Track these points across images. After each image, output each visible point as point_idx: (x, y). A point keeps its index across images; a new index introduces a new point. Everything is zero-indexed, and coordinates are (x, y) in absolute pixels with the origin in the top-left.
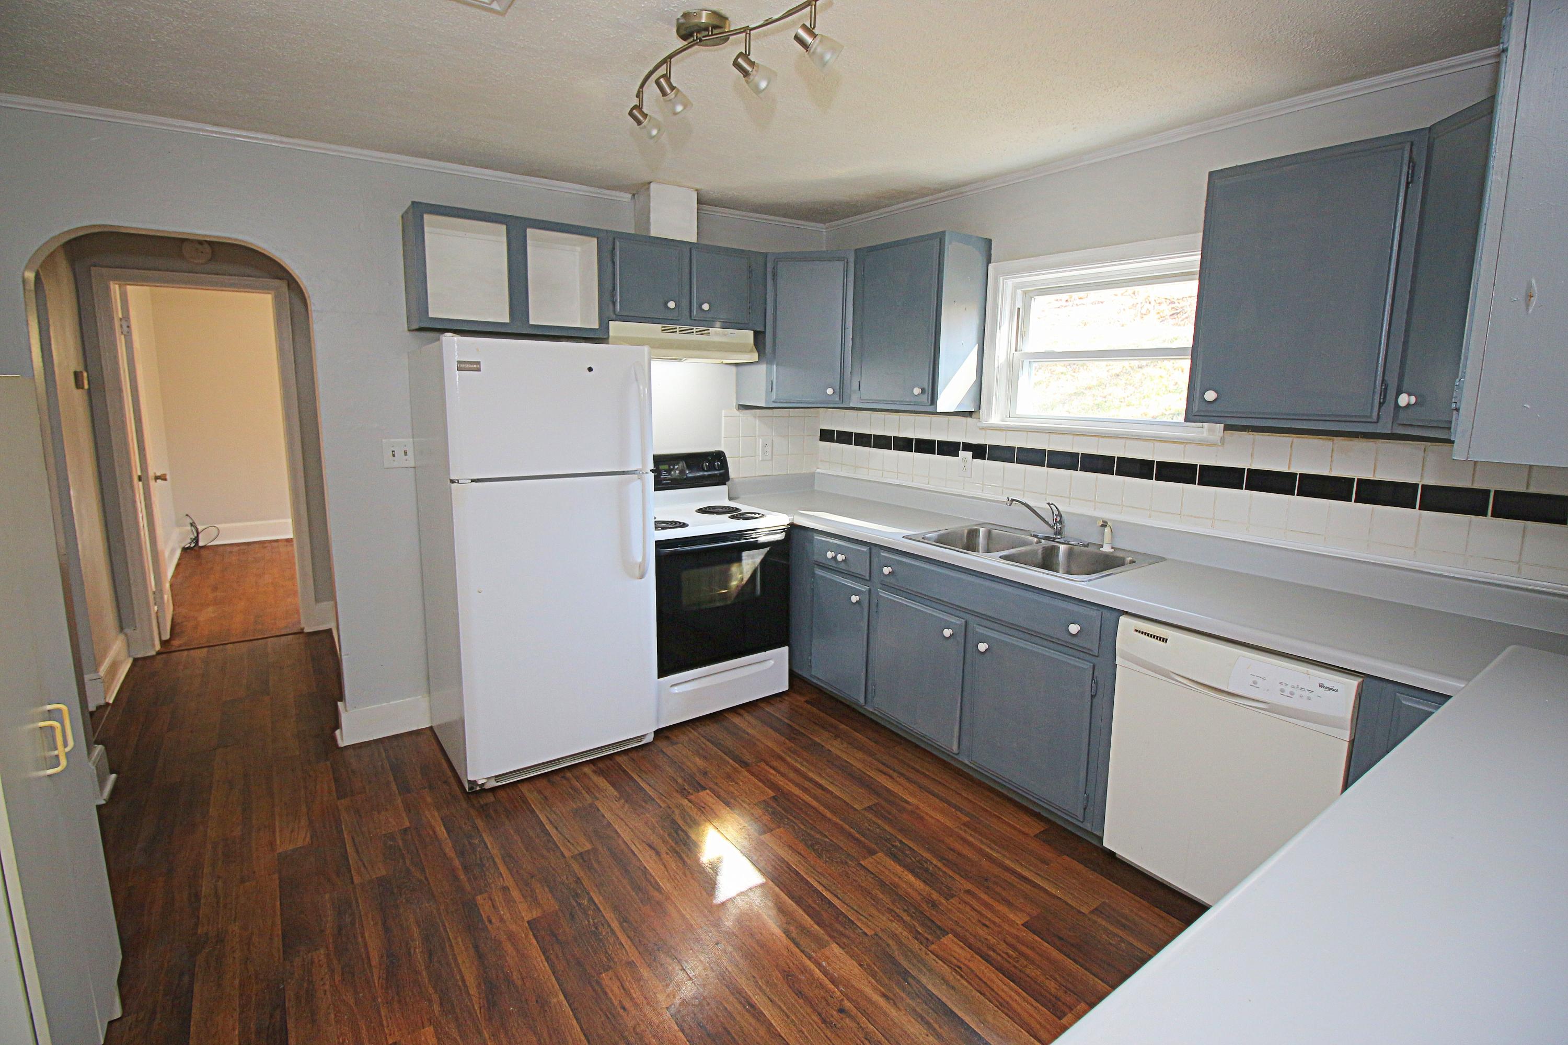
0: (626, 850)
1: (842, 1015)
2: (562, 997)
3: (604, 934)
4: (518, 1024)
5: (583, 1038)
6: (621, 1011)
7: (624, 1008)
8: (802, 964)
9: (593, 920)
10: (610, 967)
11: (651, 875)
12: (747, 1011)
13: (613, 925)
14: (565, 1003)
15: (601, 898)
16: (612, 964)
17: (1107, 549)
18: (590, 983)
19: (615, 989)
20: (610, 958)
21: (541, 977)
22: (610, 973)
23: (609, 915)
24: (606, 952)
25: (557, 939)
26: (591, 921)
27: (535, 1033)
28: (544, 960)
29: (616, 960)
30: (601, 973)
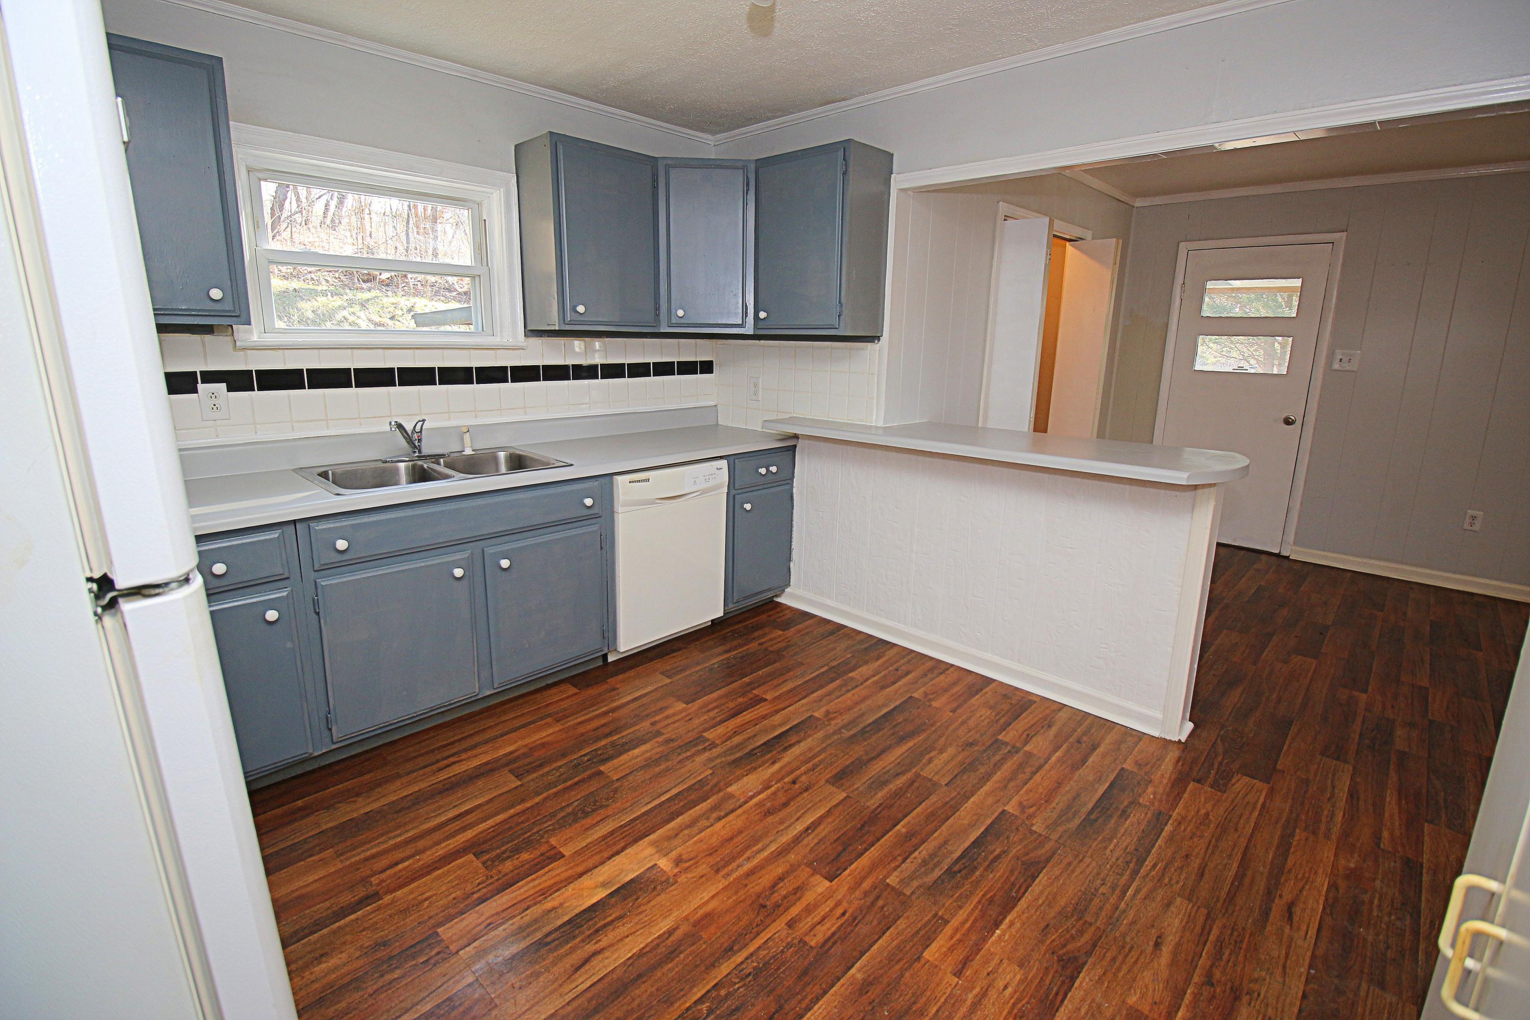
0: (589, 995)
1: (798, 782)
2: (853, 971)
3: (755, 964)
4: (900, 996)
5: (888, 934)
6: (847, 915)
7: (844, 914)
8: (757, 805)
9: (735, 984)
10: (801, 941)
11: (644, 948)
12: (813, 831)
13: (740, 960)
14: (858, 965)
15: (695, 990)
16: (796, 941)
17: (468, 451)
18: (827, 952)
19: (825, 927)
20: (789, 945)
21: (835, 1004)
22: (807, 939)
23: (725, 969)
24: (782, 952)
25: (776, 1012)
26: (737, 986)
27: (902, 976)
28: (812, 1012)
29: (789, 939)
30: (811, 947)
